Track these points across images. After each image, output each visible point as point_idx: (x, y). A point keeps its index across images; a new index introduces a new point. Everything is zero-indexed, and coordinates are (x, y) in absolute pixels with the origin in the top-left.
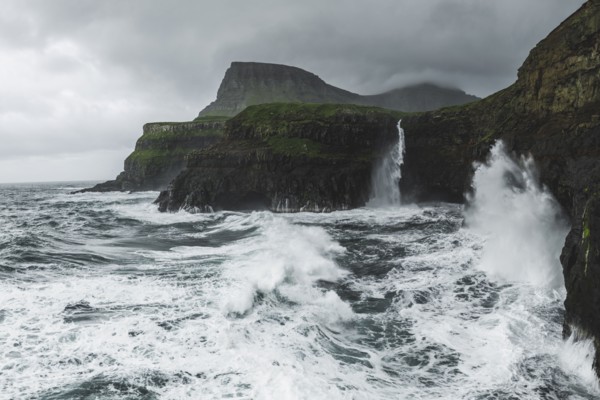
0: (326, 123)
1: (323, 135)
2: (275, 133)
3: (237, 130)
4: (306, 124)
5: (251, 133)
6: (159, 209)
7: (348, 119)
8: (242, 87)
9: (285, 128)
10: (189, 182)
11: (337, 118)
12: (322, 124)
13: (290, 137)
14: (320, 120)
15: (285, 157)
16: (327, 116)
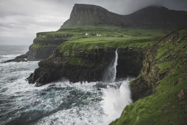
0: (88, 52)
1: (87, 57)
2: (70, 56)
3: (58, 53)
4: (81, 53)
5: (62, 55)
6: (29, 83)
7: (96, 50)
8: (78, 14)
9: (73, 54)
10: (39, 73)
11: (92, 50)
12: (86, 53)
13: (75, 57)
14: (86, 51)
15: (72, 65)
16: (89, 49)
